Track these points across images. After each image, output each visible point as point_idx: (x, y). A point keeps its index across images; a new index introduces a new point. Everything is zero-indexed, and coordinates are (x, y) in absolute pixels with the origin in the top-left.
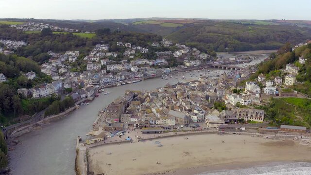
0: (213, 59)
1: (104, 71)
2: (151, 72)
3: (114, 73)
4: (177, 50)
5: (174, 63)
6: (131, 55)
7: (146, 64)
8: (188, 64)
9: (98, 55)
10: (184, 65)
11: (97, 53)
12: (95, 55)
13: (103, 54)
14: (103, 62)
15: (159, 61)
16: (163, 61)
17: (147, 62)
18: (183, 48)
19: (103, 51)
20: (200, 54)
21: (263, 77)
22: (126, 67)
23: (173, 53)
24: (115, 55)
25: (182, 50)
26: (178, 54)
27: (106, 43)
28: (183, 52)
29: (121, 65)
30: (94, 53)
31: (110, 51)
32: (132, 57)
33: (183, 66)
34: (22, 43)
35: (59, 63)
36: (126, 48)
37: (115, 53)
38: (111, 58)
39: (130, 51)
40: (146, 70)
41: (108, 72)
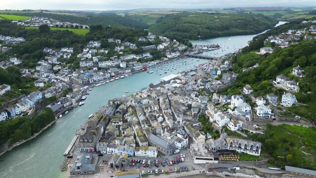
0: (189, 49)
1: (95, 69)
2: (138, 67)
3: (105, 69)
4: (160, 44)
5: (158, 56)
6: (121, 51)
7: (133, 60)
8: (169, 56)
9: (90, 52)
10: (166, 57)
11: (90, 49)
12: (88, 51)
13: (95, 51)
14: (95, 59)
15: (145, 55)
16: (148, 55)
17: (135, 57)
18: (165, 41)
19: (95, 48)
20: (179, 45)
21: (250, 89)
22: (116, 63)
23: (157, 46)
24: (107, 52)
25: (164, 44)
26: (161, 47)
27: (98, 39)
28: (165, 45)
29: (111, 62)
30: (87, 50)
31: (102, 47)
32: (122, 53)
33: (165, 59)
34: (21, 39)
35: (55, 60)
36: (116, 45)
37: (106, 50)
38: (103, 54)
39: (120, 47)
40: (133, 65)
41: (100, 69)
